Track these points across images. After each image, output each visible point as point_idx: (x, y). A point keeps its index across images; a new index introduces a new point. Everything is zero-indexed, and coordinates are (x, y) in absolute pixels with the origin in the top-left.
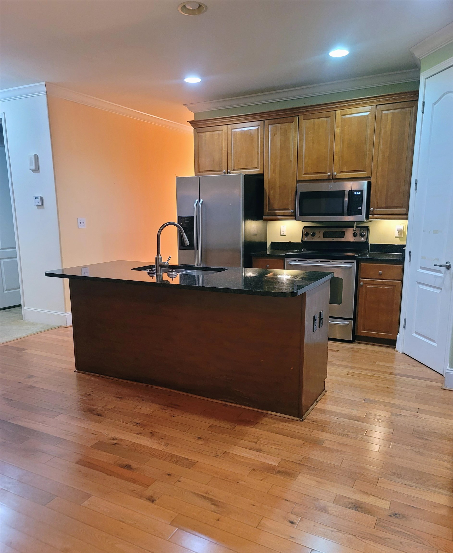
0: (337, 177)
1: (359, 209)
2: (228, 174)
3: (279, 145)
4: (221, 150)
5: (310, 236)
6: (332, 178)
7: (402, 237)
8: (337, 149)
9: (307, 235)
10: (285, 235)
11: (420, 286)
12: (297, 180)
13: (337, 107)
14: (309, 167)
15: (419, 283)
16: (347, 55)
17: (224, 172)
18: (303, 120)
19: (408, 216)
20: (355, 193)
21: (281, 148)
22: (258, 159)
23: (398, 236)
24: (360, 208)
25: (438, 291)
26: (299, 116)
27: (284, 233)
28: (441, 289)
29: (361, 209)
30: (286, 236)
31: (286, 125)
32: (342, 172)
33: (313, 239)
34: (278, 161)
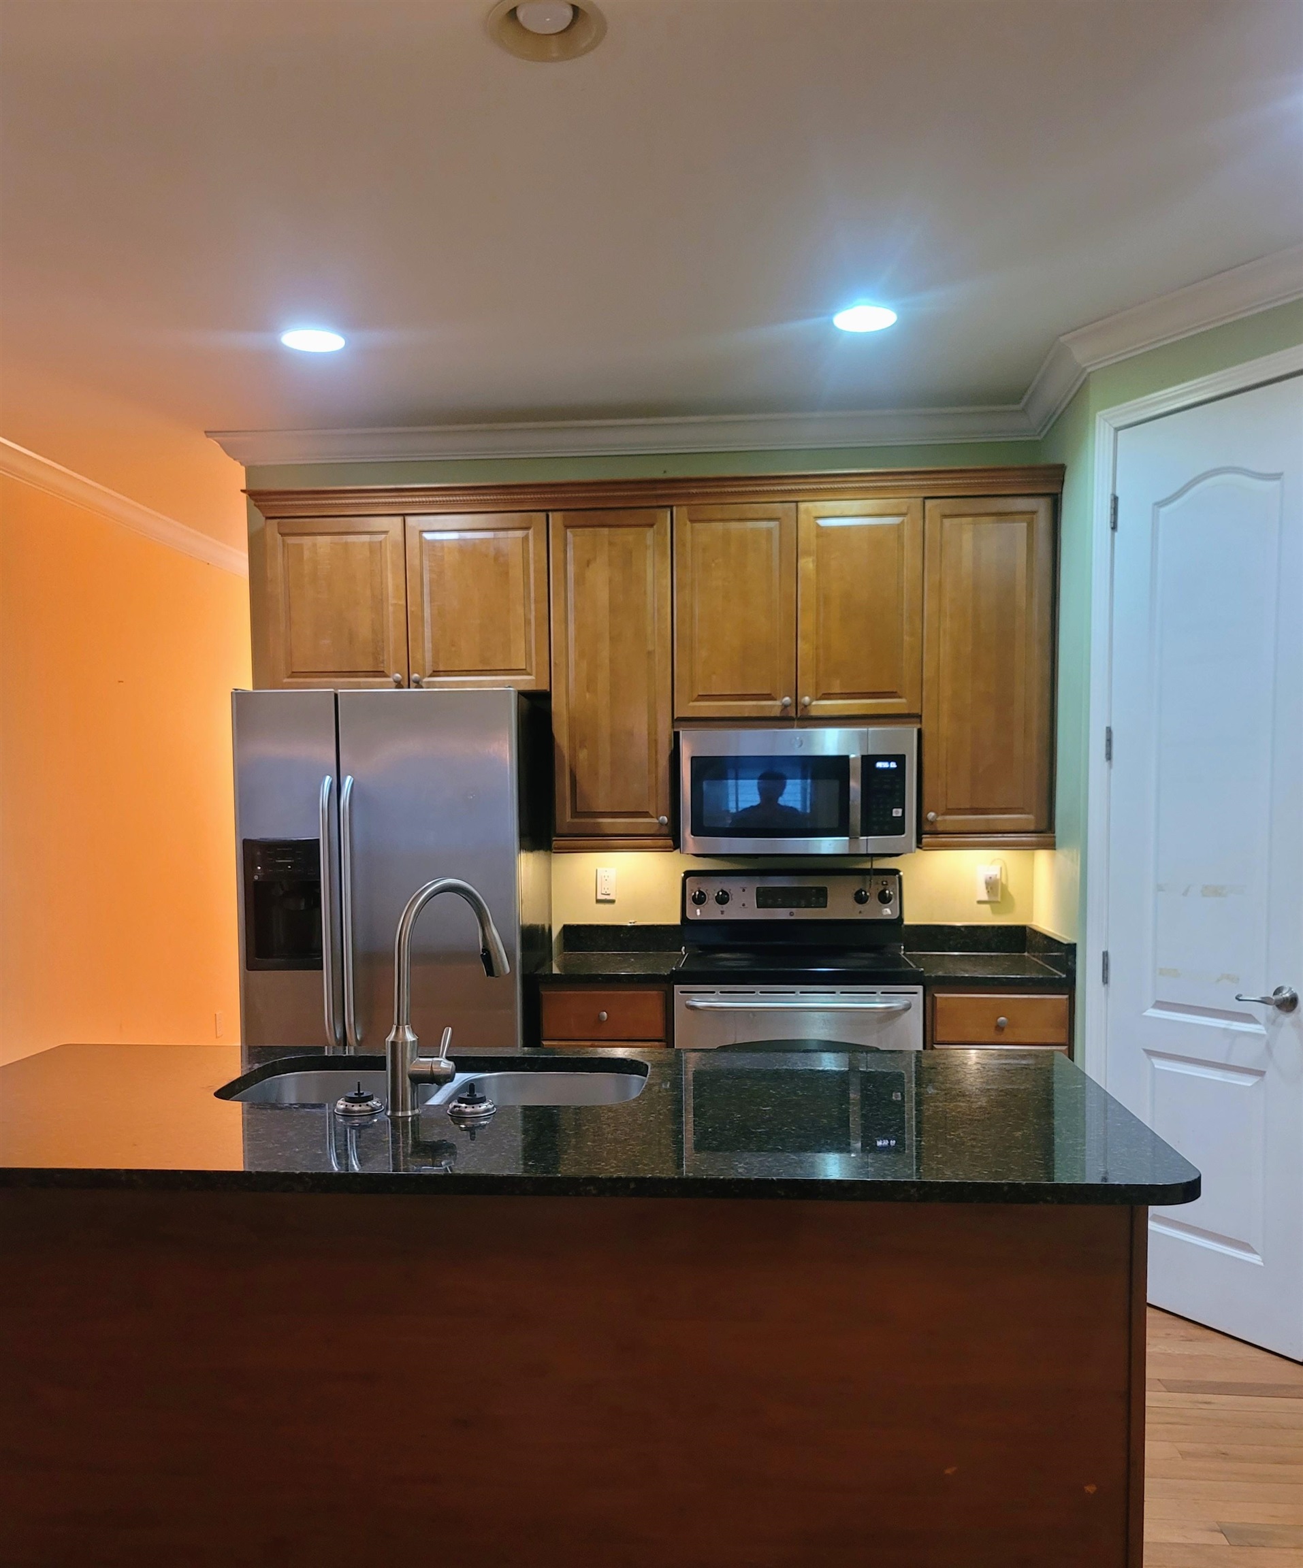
0: (814, 713)
1: (894, 815)
2: (409, 688)
3: (607, 597)
4: (378, 602)
5: (711, 902)
6: (793, 715)
7: (997, 902)
8: (806, 624)
9: (699, 900)
10: (612, 902)
11: (1160, 1064)
12: (675, 717)
13: (800, 491)
14: (714, 677)
15: (1150, 1053)
16: (892, 326)
17: (395, 682)
18: (688, 523)
19: (1054, 837)
20: (880, 765)
21: (613, 609)
22: (527, 642)
23: (985, 897)
24: (897, 812)
25: (1248, 1081)
26: (671, 507)
27: (609, 894)
28: (1261, 1073)
29: (900, 815)
30: (616, 902)
31: (627, 536)
32: (827, 696)
33: (722, 912)
34: (605, 653)
